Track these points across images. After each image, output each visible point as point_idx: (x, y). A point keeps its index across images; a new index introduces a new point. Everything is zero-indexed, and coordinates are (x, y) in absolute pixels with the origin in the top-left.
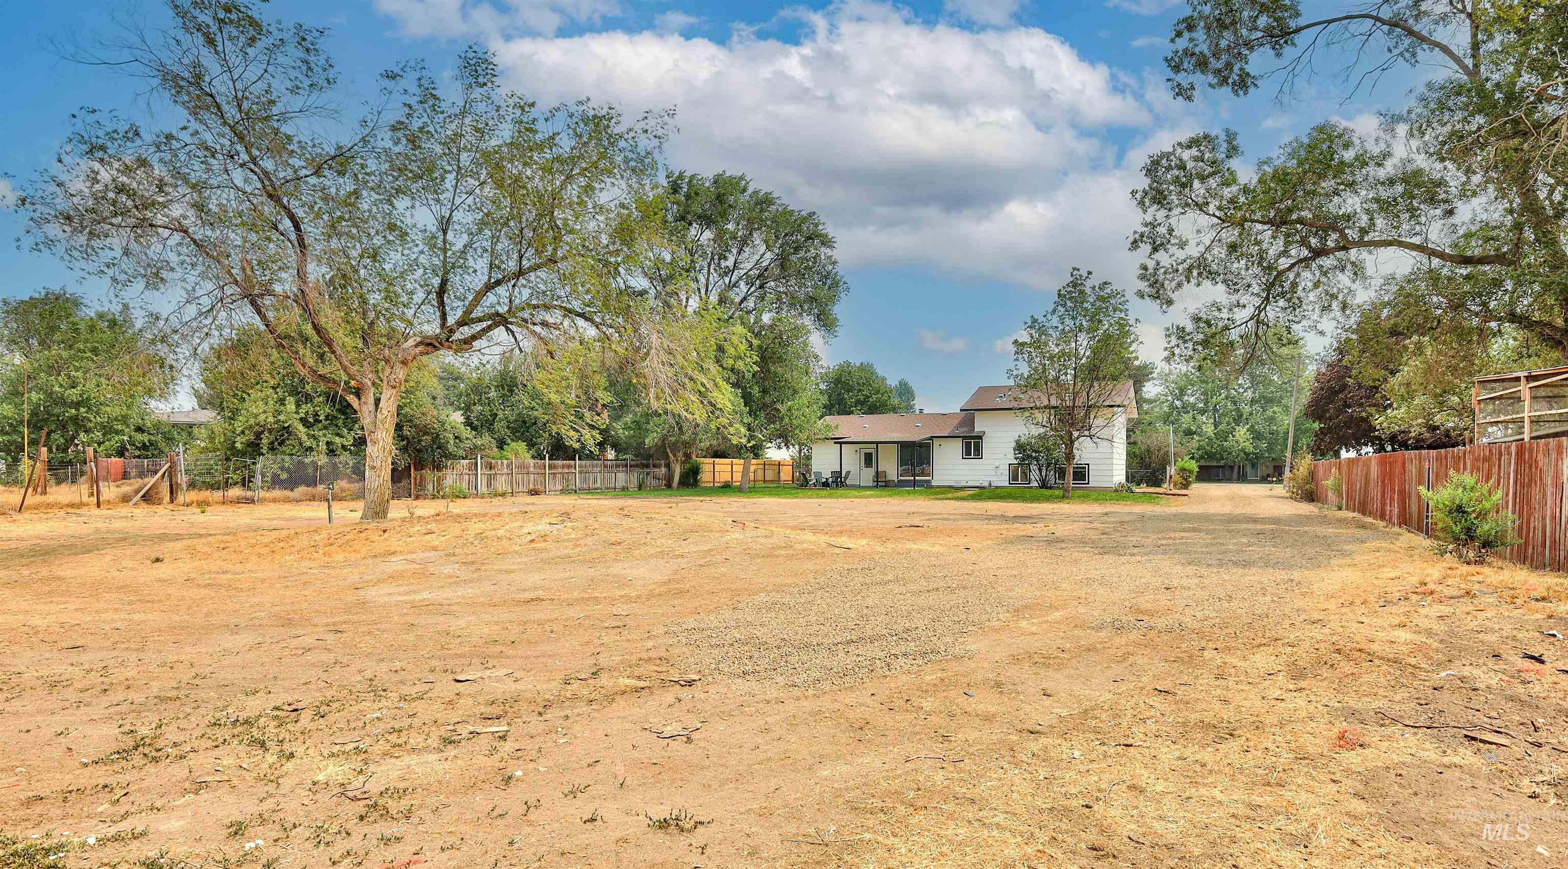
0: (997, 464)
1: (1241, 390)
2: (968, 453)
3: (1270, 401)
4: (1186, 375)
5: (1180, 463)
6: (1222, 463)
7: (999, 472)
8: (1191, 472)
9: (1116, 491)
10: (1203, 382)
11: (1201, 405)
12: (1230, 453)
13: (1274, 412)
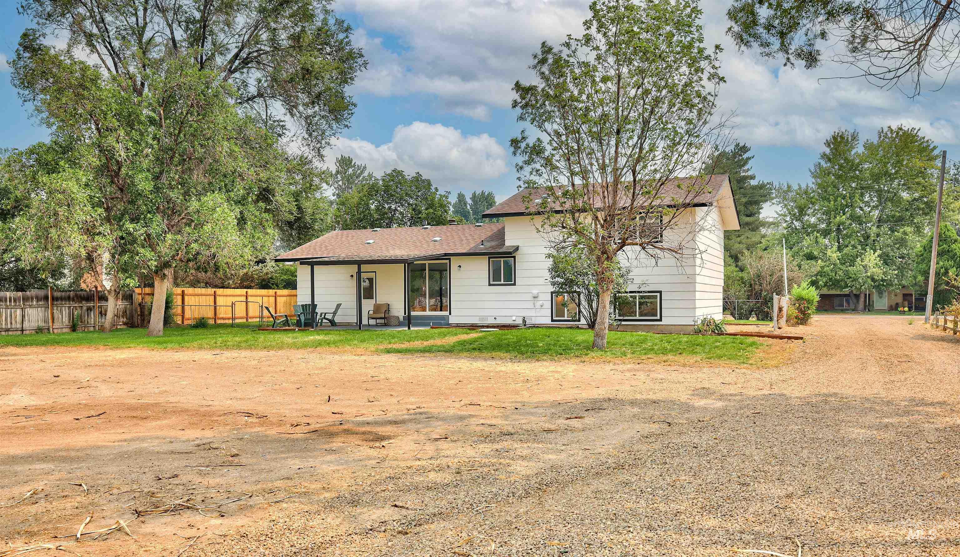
0: (535, 292)
1: (867, 209)
2: (496, 277)
3: (900, 221)
4: (806, 192)
5: (796, 290)
6: (846, 291)
7: (538, 304)
8: (809, 301)
9: (698, 332)
10: (825, 199)
11: (823, 226)
12: (855, 280)
13: (905, 233)
